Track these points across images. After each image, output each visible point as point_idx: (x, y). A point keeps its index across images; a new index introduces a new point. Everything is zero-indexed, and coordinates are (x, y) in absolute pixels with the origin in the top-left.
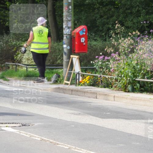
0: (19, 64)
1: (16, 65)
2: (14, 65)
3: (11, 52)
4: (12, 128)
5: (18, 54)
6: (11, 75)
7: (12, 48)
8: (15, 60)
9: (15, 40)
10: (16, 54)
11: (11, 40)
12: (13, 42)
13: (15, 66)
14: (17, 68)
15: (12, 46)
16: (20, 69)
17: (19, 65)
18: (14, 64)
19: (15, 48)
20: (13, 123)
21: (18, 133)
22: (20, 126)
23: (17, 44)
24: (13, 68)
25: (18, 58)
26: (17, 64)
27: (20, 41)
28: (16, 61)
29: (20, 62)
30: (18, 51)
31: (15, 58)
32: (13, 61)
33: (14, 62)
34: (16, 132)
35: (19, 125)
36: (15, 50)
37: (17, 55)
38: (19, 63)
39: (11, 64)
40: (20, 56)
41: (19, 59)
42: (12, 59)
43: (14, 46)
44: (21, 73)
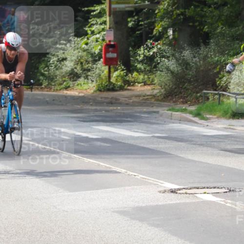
0: (224, 93)
1: (220, 95)
2: (216, 94)
3: (211, 73)
4: (214, 196)
5: (223, 77)
6: (211, 111)
7: (213, 67)
8: (218, 87)
9: (217, 55)
10: (220, 76)
11: (212, 54)
12: (216, 57)
13: (217, 96)
14: (221, 98)
15: (214, 63)
16: (225, 100)
17: (223, 95)
18: (217, 92)
19: (218, 67)
20: (215, 188)
21: (223, 203)
22: (226, 192)
23: (222, 61)
24: (214, 99)
25: (223, 82)
26: (220, 92)
27: (226, 55)
28: (220, 87)
29: (225, 89)
30: (223, 71)
31: (218, 82)
32: (215, 87)
33: (215, 90)
34: (219, 202)
35: (224, 190)
36: (218, 70)
37: (221, 78)
38: (224, 91)
39: (212, 93)
40: (225, 79)
41: (224, 85)
42: (212, 86)
43: (216, 64)
44: (227, 107)
